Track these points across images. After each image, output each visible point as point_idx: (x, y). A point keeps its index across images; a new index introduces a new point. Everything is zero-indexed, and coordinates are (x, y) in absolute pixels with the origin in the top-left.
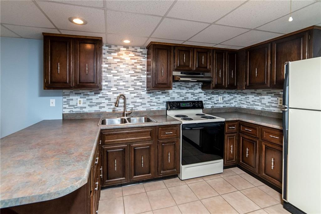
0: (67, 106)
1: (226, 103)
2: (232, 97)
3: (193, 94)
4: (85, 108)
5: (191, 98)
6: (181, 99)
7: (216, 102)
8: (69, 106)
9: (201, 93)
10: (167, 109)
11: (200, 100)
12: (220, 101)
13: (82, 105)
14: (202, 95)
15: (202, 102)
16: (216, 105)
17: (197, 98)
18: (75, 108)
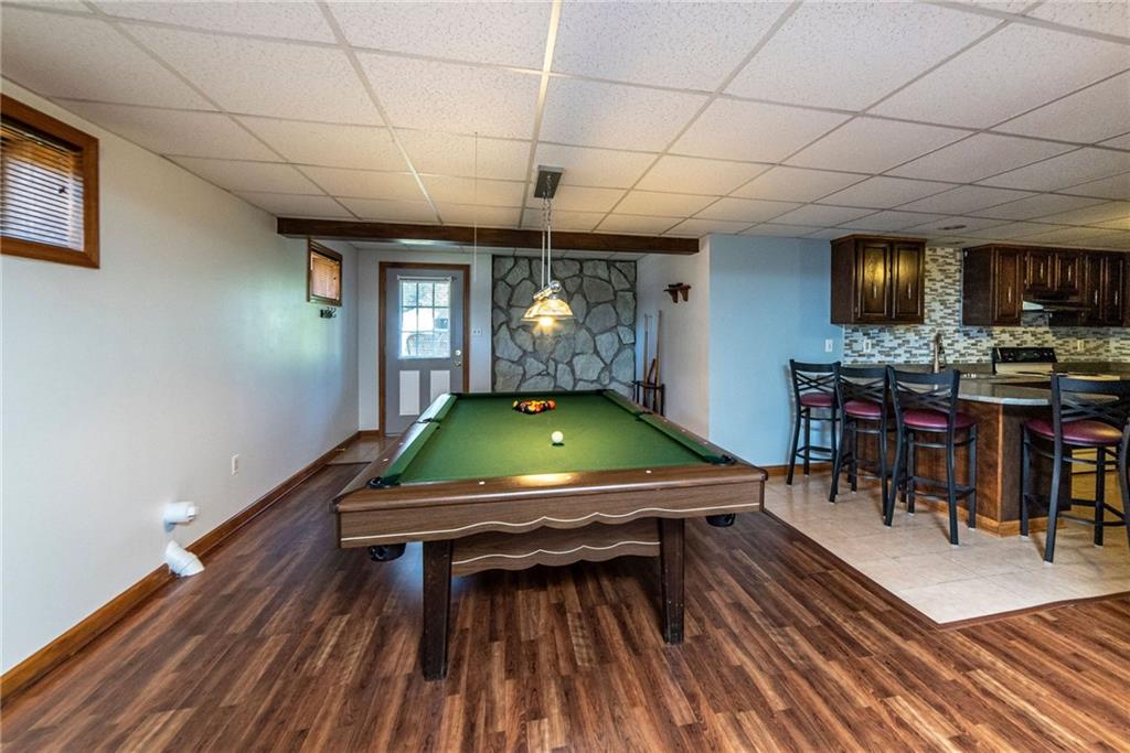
0: (849, 352)
1: (1091, 354)
2: (1101, 342)
3: (1034, 335)
4: (873, 355)
5: (1030, 342)
6: (1014, 344)
7: (1073, 351)
8: (853, 352)
9: (1047, 332)
10: (994, 362)
11: (1046, 345)
12: (1080, 350)
13: (869, 351)
14: (1049, 337)
15: (1051, 350)
16: (1073, 357)
17: (1040, 342)
18: (860, 356)
